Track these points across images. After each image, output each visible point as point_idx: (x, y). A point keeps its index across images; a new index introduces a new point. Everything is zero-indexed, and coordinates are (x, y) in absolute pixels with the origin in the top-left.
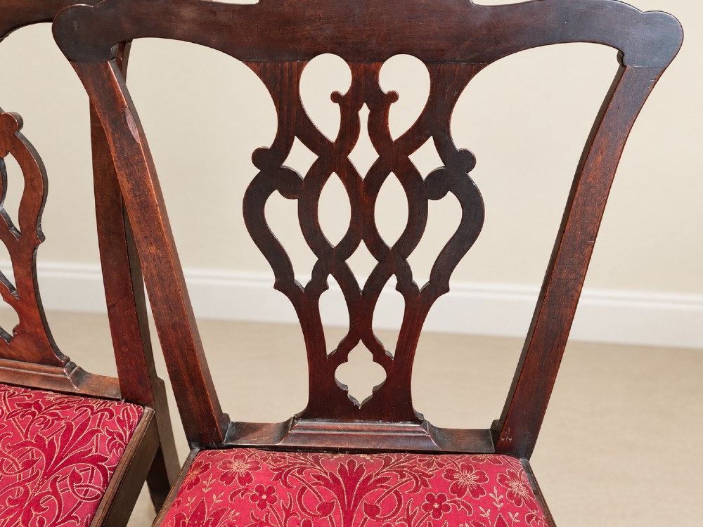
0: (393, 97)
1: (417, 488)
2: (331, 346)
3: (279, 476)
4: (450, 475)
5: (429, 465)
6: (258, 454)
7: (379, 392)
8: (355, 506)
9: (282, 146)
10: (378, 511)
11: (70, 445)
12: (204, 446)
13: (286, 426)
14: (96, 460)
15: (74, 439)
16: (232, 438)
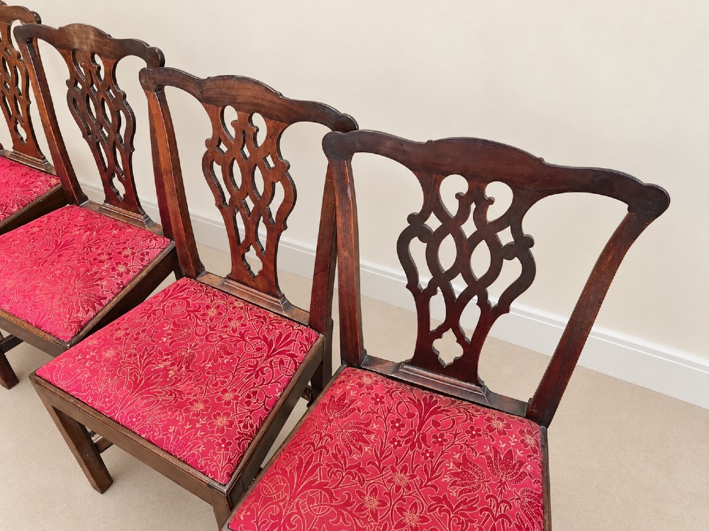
0: (491, 201)
1: (466, 420)
2: (433, 327)
3: (388, 392)
4: (489, 419)
5: (478, 411)
6: (379, 378)
7: (457, 361)
8: (427, 419)
9: (424, 215)
10: (439, 425)
11: (280, 344)
12: (350, 365)
13: (399, 366)
14: (292, 356)
15: (283, 342)
16: (366, 365)
